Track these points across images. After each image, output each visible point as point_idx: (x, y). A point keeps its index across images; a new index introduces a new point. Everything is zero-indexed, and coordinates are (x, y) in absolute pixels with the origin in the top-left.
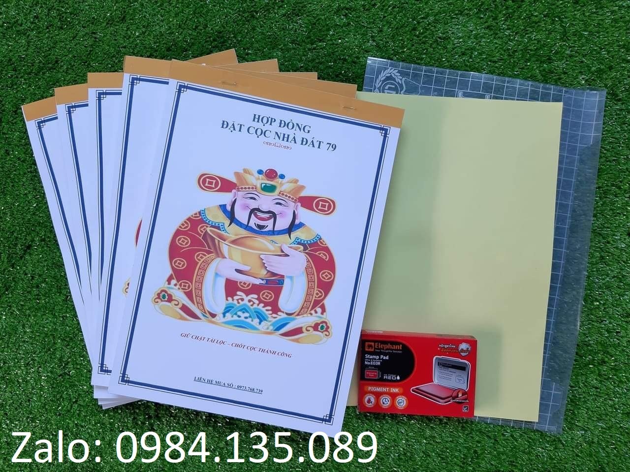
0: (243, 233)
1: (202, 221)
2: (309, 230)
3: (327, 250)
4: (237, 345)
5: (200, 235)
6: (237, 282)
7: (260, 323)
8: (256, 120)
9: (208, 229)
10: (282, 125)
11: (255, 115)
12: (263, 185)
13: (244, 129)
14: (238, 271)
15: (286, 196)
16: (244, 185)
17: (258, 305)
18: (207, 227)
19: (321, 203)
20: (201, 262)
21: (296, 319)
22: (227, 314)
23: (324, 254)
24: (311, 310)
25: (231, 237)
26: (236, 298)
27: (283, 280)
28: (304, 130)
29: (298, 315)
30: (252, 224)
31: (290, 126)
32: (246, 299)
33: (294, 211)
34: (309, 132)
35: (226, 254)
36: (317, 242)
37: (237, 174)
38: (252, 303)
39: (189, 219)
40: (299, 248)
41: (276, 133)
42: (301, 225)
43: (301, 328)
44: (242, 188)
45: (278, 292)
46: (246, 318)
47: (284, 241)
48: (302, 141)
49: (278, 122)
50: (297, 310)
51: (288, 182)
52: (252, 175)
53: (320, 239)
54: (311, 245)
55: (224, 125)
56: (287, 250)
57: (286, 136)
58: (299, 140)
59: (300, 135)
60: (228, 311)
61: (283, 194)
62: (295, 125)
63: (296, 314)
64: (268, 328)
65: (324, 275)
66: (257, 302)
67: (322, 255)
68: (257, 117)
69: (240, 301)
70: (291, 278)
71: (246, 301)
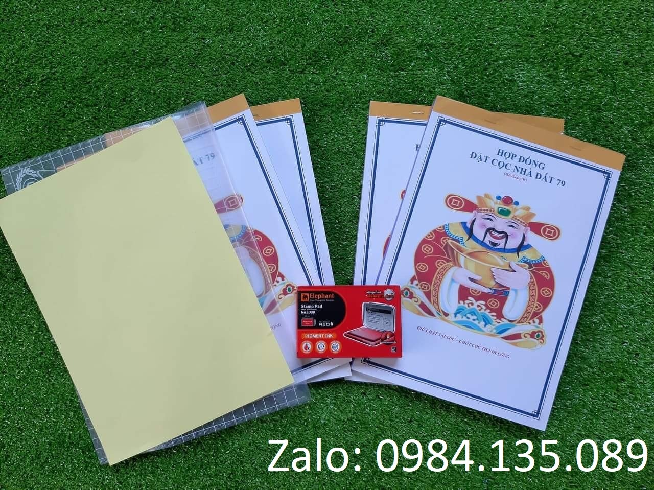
0: (479, 247)
1: (445, 234)
2: (535, 251)
3: (549, 270)
4: (464, 343)
5: (442, 245)
6: (469, 289)
7: (485, 326)
8: (500, 154)
9: (450, 241)
10: (521, 161)
11: (499, 150)
12: (500, 209)
13: (489, 161)
14: (471, 279)
15: (519, 220)
16: (483, 207)
17: (485, 310)
18: (448, 239)
19: (548, 229)
20: (440, 268)
21: (516, 326)
22: (458, 315)
23: (545, 273)
24: (530, 320)
25: (467, 250)
26: (467, 302)
27: (509, 292)
28: (539, 167)
29: (518, 323)
30: (487, 241)
31: (528, 162)
32: (476, 304)
33: (524, 235)
34: (543, 168)
35: (462, 264)
36: (541, 262)
37: (479, 198)
38: (480, 308)
39: (435, 231)
40: (525, 266)
41: (516, 166)
42: (529, 246)
43: (520, 334)
44: (481, 210)
45: (503, 301)
46: (474, 320)
47: (513, 259)
48: (537, 176)
49: (518, 157)
50: (518, 318)
51: (521, 209)
52: (492, 199)
53: (544, 260)
54: (536, 265)
55: (473, 155)
56: (514, 267)
57: (524, 170)
58: (534, 175)
59: (535, 170)
60: (459, 313)
61: (516, 219)
62: (532, 161)
63: (516, 322)
64: (492, 331)
65: (544, 292)
66: (484, 307)
67: (544, 274)
68: (501, 151)
69: (470, 305)
70: (516, 291)
71: (475, 306)
